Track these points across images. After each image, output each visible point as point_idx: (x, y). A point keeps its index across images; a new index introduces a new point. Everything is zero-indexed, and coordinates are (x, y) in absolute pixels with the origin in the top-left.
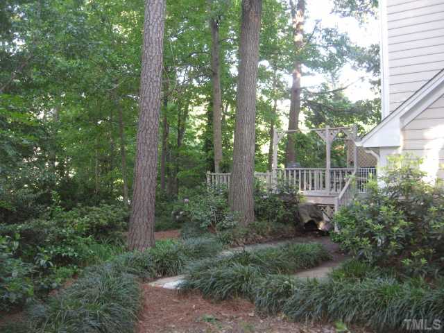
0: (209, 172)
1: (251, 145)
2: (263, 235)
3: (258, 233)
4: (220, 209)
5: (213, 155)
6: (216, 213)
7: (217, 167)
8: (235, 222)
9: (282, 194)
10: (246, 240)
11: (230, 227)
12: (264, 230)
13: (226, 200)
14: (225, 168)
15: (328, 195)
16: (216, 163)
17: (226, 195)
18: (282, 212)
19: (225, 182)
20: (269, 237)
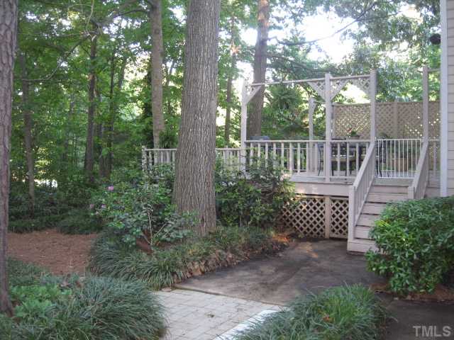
0: (144, 148)
1: (211, 99)
2: (233, 252)
3: (226, 250)
4: (159, 206)
5: (151, 123)
6: (152, 214)
7: (156, 140)
8: (185, 232)
9: (256, 179)
10: (206, 265)
11: (177, 240)
12: (234, 243)
13: (168, 191)
14: (168, 141)
15: (327, 181)
16: (155, 134)
17: (170, 183)
18: (260, 209)
19: (168, 161)
20: (242, 253)
